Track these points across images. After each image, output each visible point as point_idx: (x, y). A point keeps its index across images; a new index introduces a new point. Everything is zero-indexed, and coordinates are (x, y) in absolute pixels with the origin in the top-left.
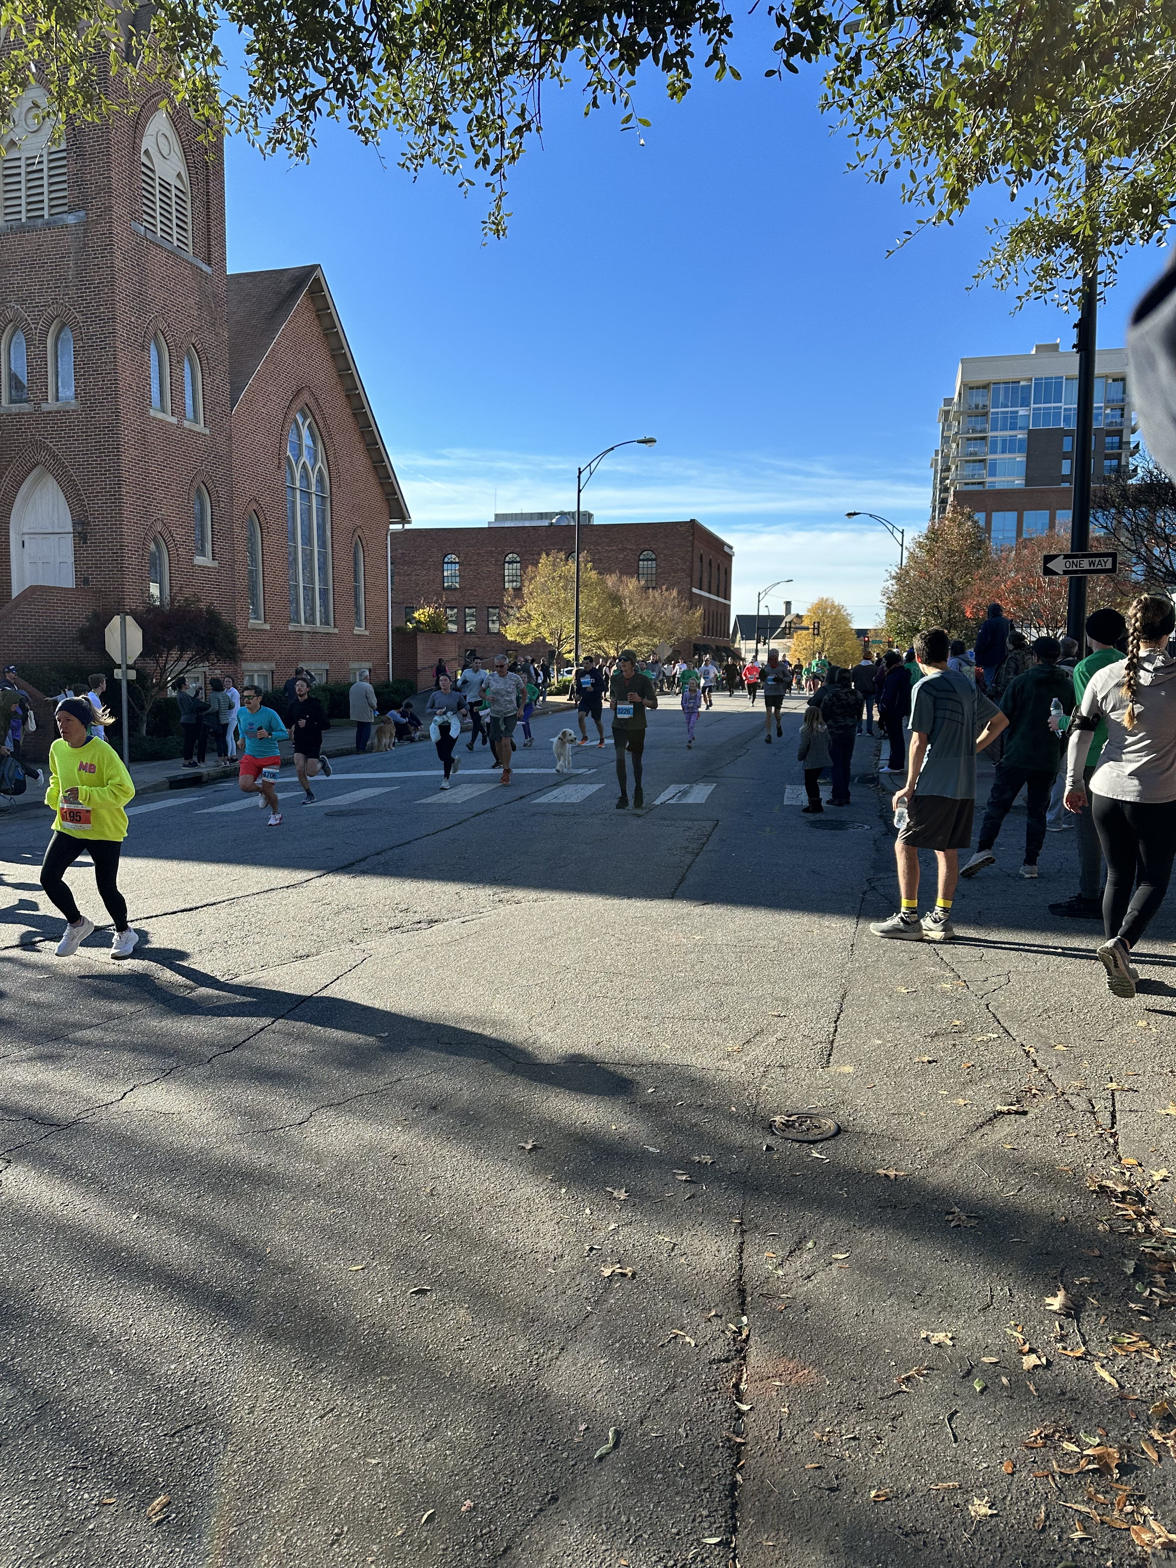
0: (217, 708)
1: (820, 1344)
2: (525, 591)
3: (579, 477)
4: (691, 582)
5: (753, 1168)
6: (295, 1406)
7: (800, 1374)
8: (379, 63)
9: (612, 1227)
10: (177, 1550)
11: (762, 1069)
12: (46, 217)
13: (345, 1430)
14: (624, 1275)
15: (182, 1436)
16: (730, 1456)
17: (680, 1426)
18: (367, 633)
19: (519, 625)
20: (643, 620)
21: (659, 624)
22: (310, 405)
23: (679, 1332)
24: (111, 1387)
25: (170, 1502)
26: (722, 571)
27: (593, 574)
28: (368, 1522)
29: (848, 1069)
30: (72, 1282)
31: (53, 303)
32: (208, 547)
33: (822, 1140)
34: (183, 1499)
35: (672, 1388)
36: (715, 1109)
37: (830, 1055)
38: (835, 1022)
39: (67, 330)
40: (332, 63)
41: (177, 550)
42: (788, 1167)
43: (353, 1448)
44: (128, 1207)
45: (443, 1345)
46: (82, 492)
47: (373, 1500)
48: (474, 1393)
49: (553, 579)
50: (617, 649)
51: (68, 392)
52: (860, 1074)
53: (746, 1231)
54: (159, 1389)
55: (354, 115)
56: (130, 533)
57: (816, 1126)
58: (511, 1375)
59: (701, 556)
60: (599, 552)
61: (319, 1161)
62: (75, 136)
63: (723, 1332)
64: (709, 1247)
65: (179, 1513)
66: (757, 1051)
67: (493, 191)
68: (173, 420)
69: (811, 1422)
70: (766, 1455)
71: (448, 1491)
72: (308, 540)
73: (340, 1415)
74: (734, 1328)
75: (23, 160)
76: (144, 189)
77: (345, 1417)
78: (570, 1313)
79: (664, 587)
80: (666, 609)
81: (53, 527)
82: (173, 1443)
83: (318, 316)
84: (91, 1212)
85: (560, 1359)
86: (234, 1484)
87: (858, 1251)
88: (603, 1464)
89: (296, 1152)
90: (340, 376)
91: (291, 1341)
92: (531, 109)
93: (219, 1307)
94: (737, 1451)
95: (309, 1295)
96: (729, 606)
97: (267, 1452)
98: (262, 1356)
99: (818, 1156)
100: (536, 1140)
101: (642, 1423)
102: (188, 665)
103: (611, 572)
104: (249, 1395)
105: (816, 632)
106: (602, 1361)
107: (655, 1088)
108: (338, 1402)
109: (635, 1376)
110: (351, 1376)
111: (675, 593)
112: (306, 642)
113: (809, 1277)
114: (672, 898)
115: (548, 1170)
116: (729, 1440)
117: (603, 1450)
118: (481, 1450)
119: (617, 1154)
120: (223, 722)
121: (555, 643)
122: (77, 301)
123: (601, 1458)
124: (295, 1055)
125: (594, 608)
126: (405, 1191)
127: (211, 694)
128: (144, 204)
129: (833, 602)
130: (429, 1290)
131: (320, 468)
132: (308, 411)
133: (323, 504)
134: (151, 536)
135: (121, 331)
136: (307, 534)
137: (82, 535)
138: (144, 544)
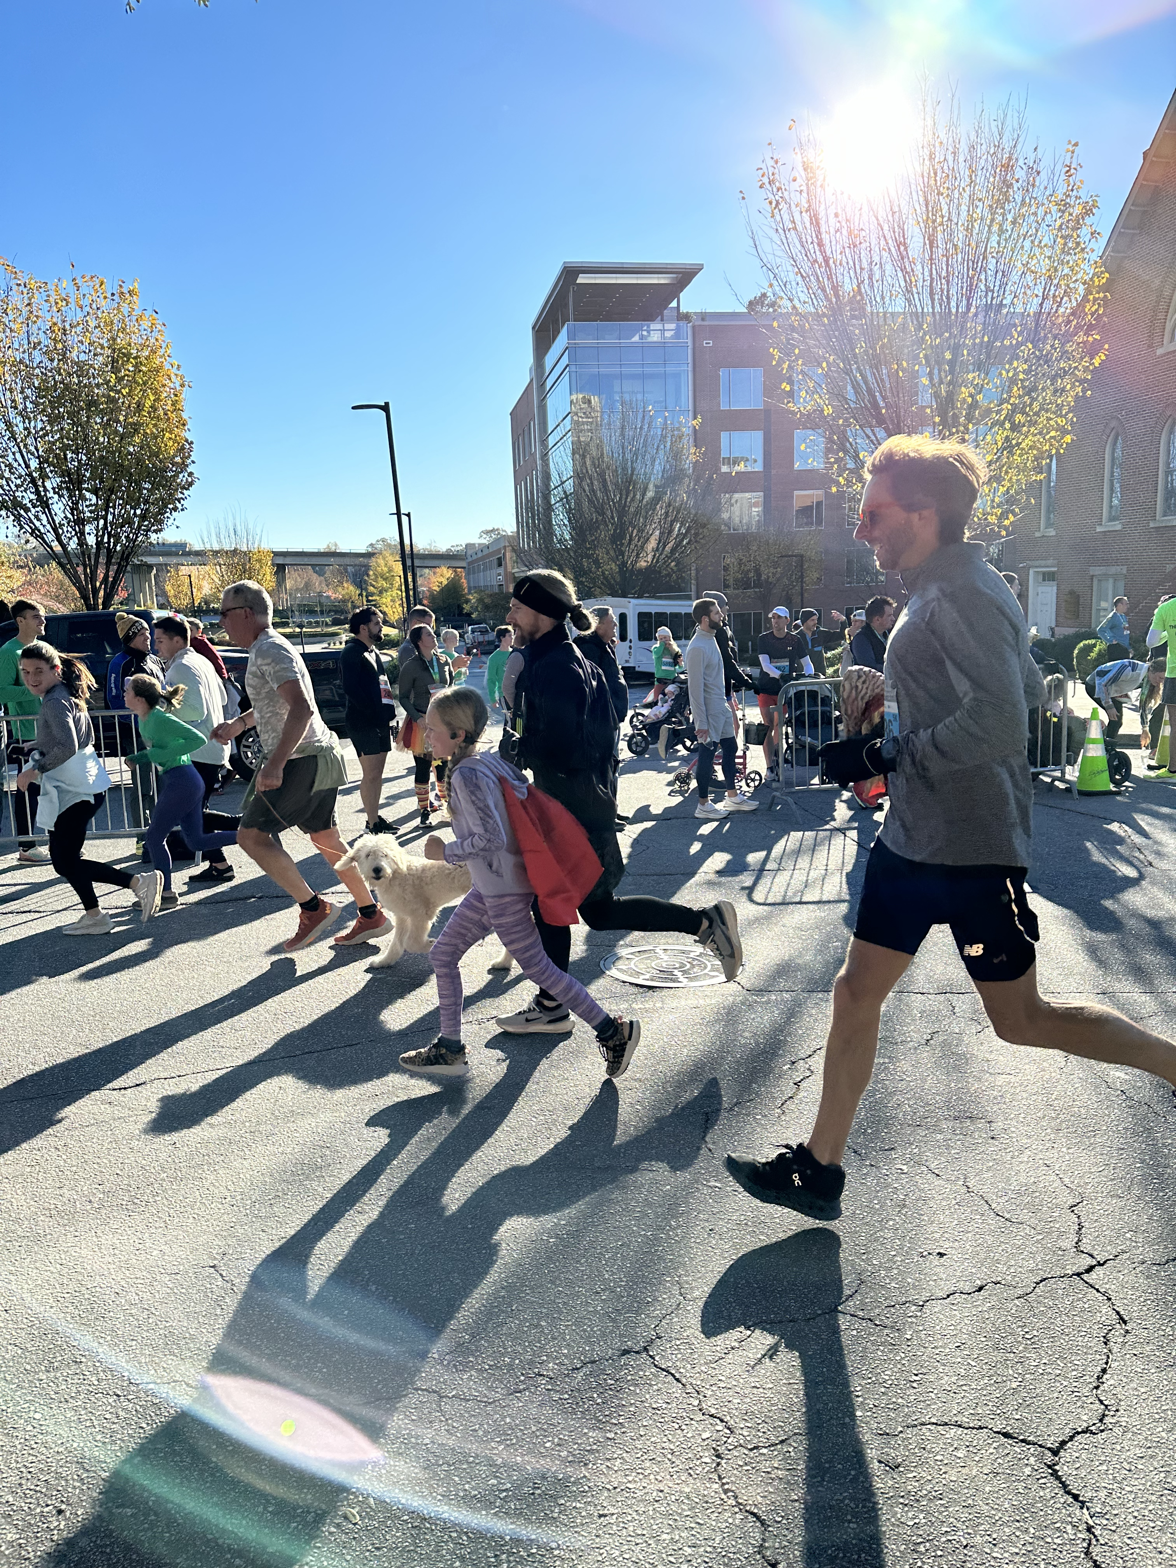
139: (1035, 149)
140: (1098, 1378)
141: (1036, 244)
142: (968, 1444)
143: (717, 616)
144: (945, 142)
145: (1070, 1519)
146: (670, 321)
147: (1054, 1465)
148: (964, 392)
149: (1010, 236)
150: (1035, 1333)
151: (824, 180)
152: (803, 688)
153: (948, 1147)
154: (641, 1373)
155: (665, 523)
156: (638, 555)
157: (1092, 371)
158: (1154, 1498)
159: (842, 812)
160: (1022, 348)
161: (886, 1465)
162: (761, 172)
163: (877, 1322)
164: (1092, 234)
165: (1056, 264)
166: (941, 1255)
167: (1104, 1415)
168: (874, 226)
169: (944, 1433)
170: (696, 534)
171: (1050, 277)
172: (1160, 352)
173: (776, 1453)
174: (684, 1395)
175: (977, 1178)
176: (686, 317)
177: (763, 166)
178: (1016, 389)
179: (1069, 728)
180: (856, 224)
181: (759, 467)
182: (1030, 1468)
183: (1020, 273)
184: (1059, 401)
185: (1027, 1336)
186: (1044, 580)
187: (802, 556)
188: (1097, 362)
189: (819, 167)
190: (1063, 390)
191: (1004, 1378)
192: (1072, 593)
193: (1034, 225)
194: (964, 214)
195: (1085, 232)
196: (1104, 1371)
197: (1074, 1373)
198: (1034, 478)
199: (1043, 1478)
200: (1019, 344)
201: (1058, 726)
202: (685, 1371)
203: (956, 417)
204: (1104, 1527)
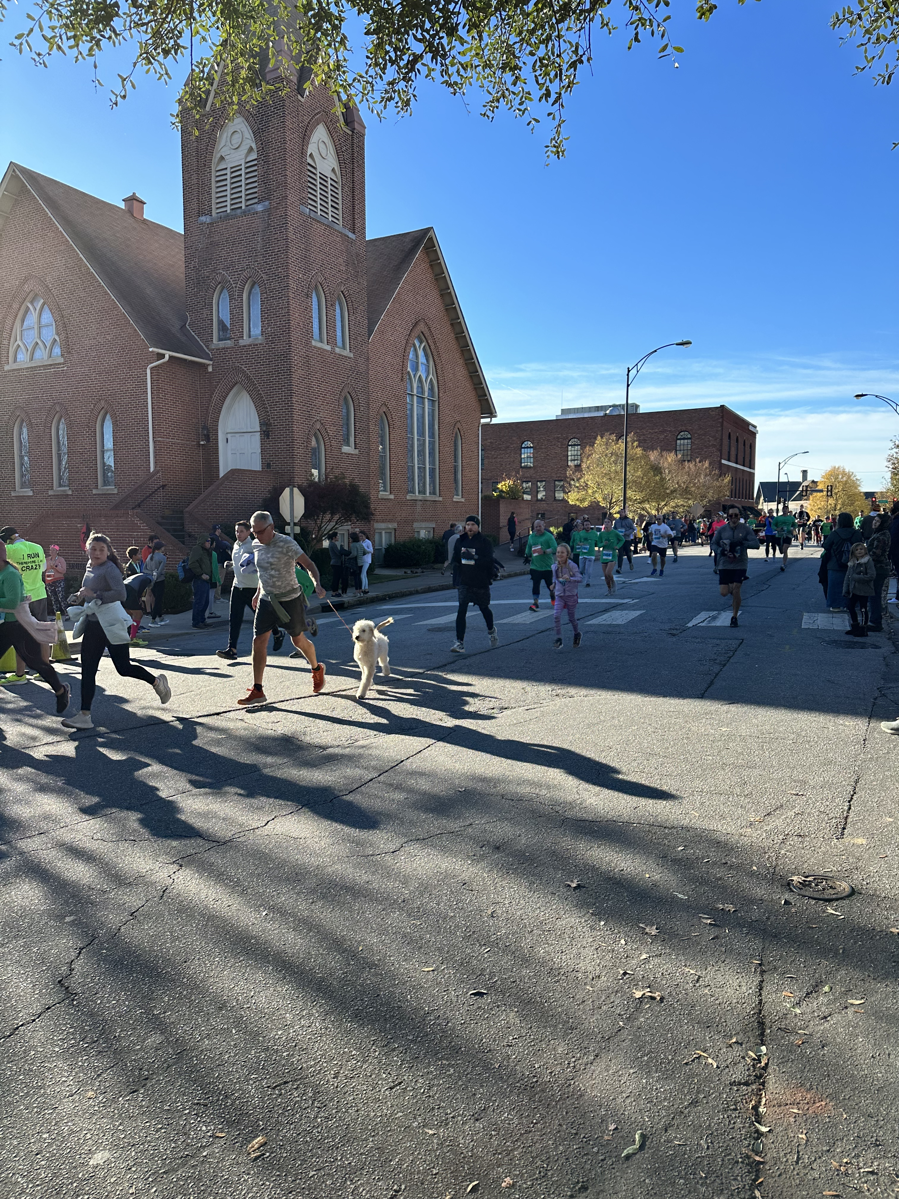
0: (355, 554)
1: (837, 1080)
2: (584, 466)
3: (628, 375)
4: (721, 455)
5: (773, 918)
6: (371, 1076)
7: (818, 1105)
8: (464, 27)
9: (644, 956)
10: (268, 1183)
11: (781, 837)
12: (243, 208)
13: (409, 1102)
14: (653, 998)
15: (281, 1089)
16: (749, 1172)
17: (702, 1139)
18: (463, 500)
19: (578, 492)
20: (679, 486)
21: (693, 489)
22: (425, 333)
23: (702, 1054)
24: (232, 1043)
25: (266, 1143)
26: (747, 447)
27: (639, 451)
28: (422, 1184)
29: (860, 841)
30: (214, 959)
31: (247, 268)
32: (352, 439)
33: (837, 900)
34: (277, 1142)
35: (694, 1103)
36: (738, 867)
37: (844, 828)
38: (849, 802)
39: (256, 286)
40: (428, 31)
41: (330, 442)
42: (804, 920)
43: (415, 1118)
44: (260, 906)
45: (495, 1041)
46: (266, 402)
47: (428, 1165)
48: (518, 1085)
49: (606, 455)
50: (658, 510)
51: (256, 331)
52: (873, 845)
53: (765, 972)
54: (267, 1049)
55: (445, 72)
56: (299, 430)
57: (831, 887)
58: (551, 1073)
59: (730, 434)
60: (644, 435)
61: (405, 881)
62: (263, 148)
63: (743, 1058)
64: (731, 982)
65: (272, 1153)
66: (777, 822)
67: (554, 119)
68: (328, 348)
69: (828, 1151)
70: (784, 1176)
71: (491, 1167)
72: (421, 433)
73: (406, 1088)
74: (754, 1056)
75: (229, 169)
76: (309, 182)
77: (410, 1091)
78: (605, 1025)
79: (698, 460)
80: (700, 476)
81: (247, 428)
82: (274, 1094)
83: (431, 265)
84: (233, 908)
85: (594, 1064)
86: (317, 1135)
87: (873, 999)
88: (630, 1162)
89: (388, 873)
90: (446, 309)
91: (372, 1022)
92: (584, 44)
93: (319, 990)
94: (756, 1168)
95: (389, 987)
96: (754, 474)
97: (345, 1112)
98: (349, 1032)
99: (834, 912)
100: (581, 880)
101: (666, 1131)
102: (336, 524)
103: (653, 449)
104: (335, 1062)
105: (829, 494)
106: (632, 1071)
107: (685, 846)
108: (405, 1077)
109: (661, 1088)
110: (417, 1057)
111: (707, 464)
112: (419, 508)
113: (825, 1017)
114: (702, 698)
115: (589, 905)
116: (748, 1157)
117: (629, 1150)
118: (521, 1134)
119: (649, 897)
120: (360, 565)
121: (607, 506)
122: (263, 265)
123: (628, 1157)
124: (393, 800)
125: (639, 477)
126: (471, 911)
127: (352, 545)
128: (309, 192)
129: (844, 469)
130: (485, 994)
131: (431, 379)
132: (423, 337)
133: (433, 406)
134: (312, 432)
135: (292, 285)
136: (421, 428)
137: (266, 433)
138: (308, 438)
172: (7, 368)
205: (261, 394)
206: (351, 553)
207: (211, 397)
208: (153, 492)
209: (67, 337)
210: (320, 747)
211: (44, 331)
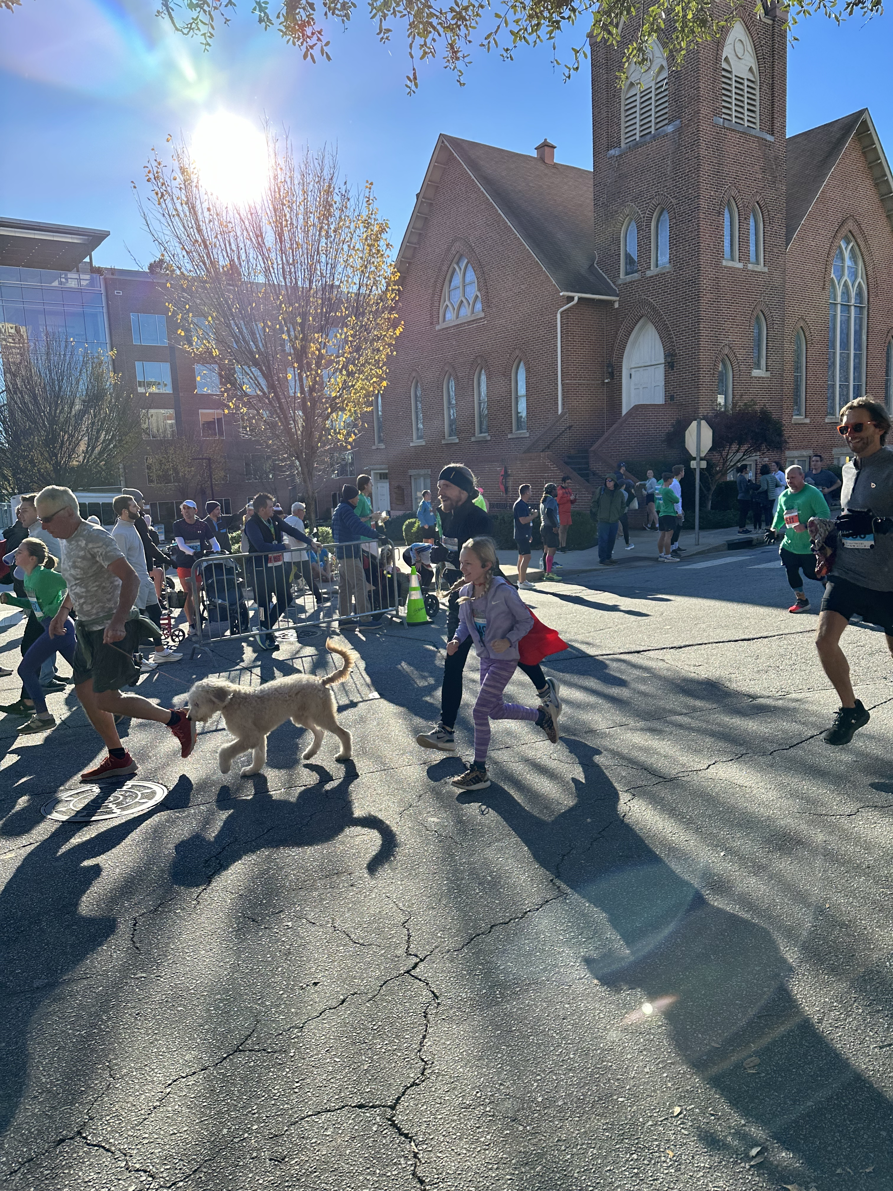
0: (766, 488)
6: (857, 1030)
12: (653, 132)
22: (853, 231)
25: (759, 1064)
31: (656, 195)
32: (763, 361)
34: (770, 1066)
39: (665, 212)
41: (739, 367)
44: (717, 846)
46: (672, 332)
51: (664, 259)
56: (705, 357)
65: (767, 1074)
68: (740, 265)
72: (845, 345)
75: (638, 94)
76: (724, 89)
81: (651, 361)
82: (760, 1021)
83: (864, 153)
84: (691, 843)
89: (846, 835)
90: (882, 200)
91: (851, 980)
95: (864, 950)
102: (744, 455)
122: (673, 190)
127: (761, 478)
128: (724, 100)
131: (860, 283)
132: (851, 236)
133: (861, 313)
134: (720, 358)
135: (703, 204)
136: (845, 340)
137: (670, 364)
138: (715, 365)
139: (345, 183)
140: (421, 1043)
141: (352, 247)
142: (334, 1123)
143: (135, 509)
144: (284, 168)
145: (403, 1153)
146: (85, 273)
147: (393, 1117)
148: (313, 347)
149: (334, 240)
150: (380, 1023)
151: (198, 182)
152: (211, 562)
153: (322, 900)
154: (75, 1155)
155: (92, 431)
156: (70, 456)
157: (395, 338)
158: (455, 1118)
159: (249, 654)
160: (349, 319)
161: (275, 1161)
162: (147, 170)
163: (269, 1050)
164: (387, 245)
165: (366, 263)
166: (315, 984)
167: (424, 1069)
168: (238, 221)
169: (317, 1120)
170: (120, 441)
171: (362, 271)
172: (438, 328)
173: (190, 1182)
174: (113, 1161)
175: (341, 919)
176: (99, 271)
177: (148, 165)
178: (347, 347)
179: (398, 581)
180: (225, 218)
181: (169, 390)
182: (376, 1126)
183: (343, 266)
184: (376, 358)
185: (375, 1028)
186: (381, 479)
187: (209, 459)
188: (398, 332)
189: (193, 172)
190: (378, 350)
191: (359, 1064)
192: (399, 487)
193: (349, 235)
194: (301, 221)
195: (382, 243)
196: (424, 1037)
197: (406, 1045)
198: (365, 409)
199: (385, 1129)
200: (347, 316)
201: (391, 580)
202: (116, 1141)
203: (309, 364)
204: (425, 1151)
205: (667, 324)
206: (760, 486)
207: (617, 334)
208: (561, 434)
209: (488, 293)
210: (750, 696)
211: (468, 289)
